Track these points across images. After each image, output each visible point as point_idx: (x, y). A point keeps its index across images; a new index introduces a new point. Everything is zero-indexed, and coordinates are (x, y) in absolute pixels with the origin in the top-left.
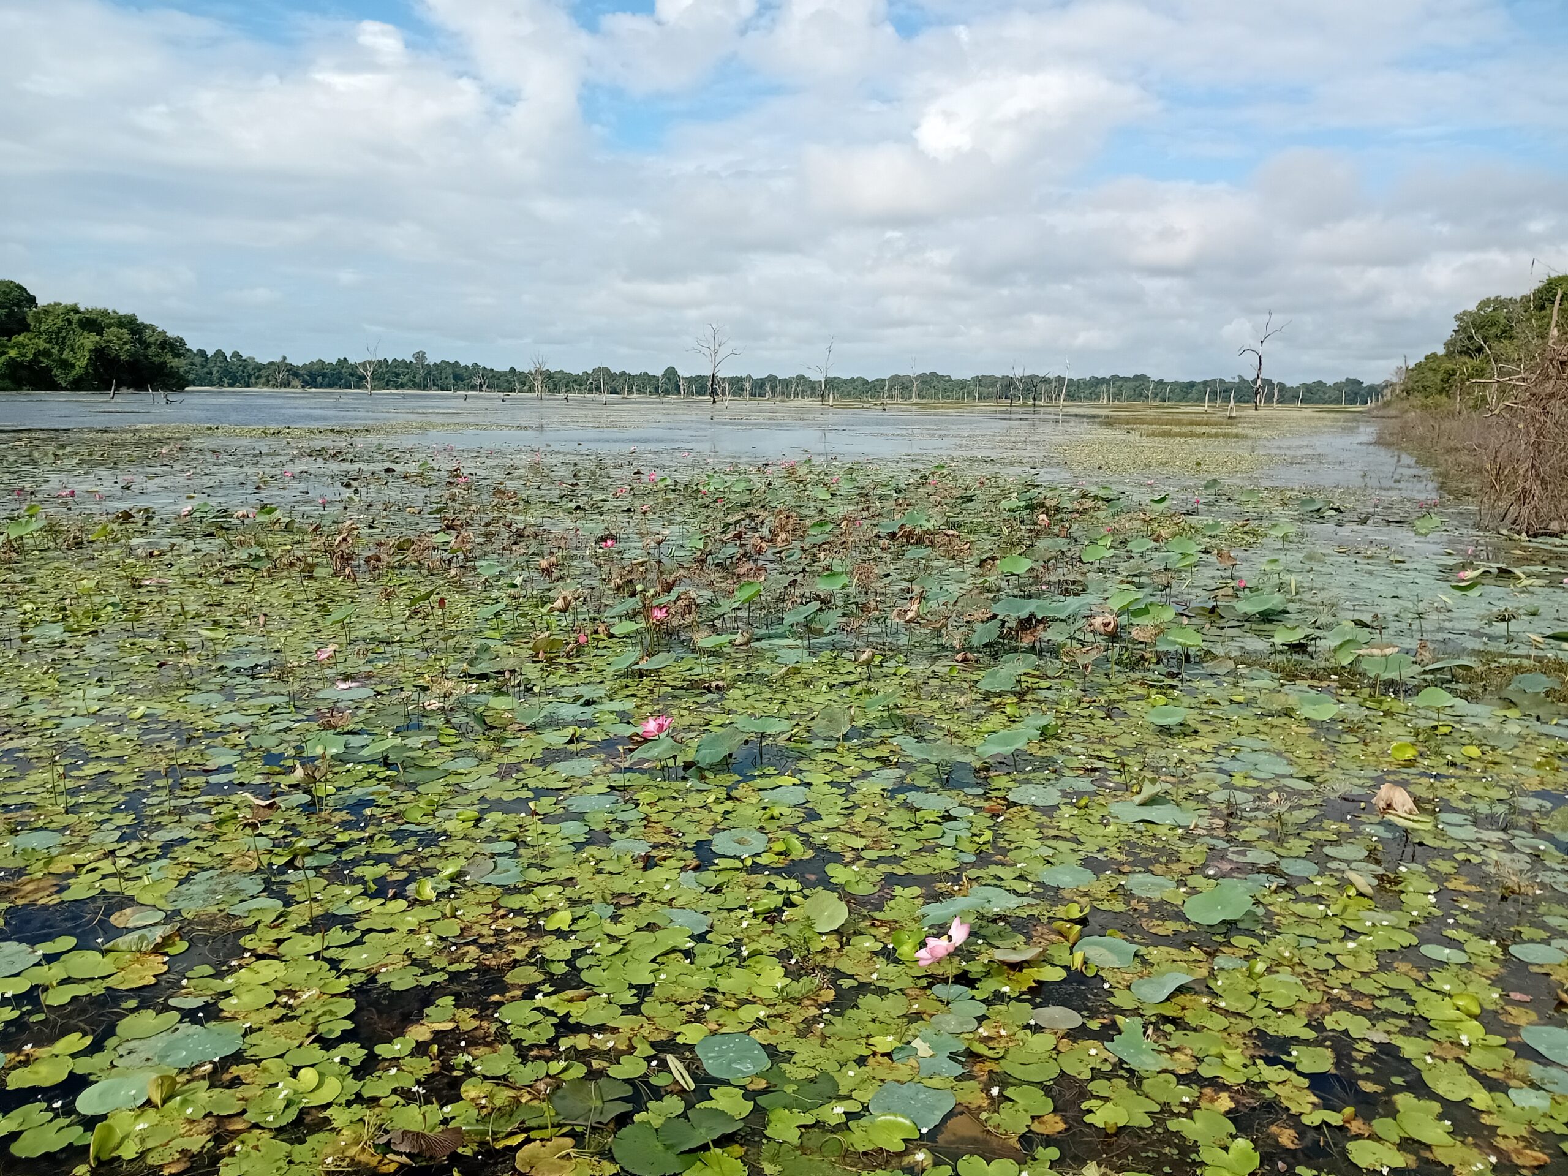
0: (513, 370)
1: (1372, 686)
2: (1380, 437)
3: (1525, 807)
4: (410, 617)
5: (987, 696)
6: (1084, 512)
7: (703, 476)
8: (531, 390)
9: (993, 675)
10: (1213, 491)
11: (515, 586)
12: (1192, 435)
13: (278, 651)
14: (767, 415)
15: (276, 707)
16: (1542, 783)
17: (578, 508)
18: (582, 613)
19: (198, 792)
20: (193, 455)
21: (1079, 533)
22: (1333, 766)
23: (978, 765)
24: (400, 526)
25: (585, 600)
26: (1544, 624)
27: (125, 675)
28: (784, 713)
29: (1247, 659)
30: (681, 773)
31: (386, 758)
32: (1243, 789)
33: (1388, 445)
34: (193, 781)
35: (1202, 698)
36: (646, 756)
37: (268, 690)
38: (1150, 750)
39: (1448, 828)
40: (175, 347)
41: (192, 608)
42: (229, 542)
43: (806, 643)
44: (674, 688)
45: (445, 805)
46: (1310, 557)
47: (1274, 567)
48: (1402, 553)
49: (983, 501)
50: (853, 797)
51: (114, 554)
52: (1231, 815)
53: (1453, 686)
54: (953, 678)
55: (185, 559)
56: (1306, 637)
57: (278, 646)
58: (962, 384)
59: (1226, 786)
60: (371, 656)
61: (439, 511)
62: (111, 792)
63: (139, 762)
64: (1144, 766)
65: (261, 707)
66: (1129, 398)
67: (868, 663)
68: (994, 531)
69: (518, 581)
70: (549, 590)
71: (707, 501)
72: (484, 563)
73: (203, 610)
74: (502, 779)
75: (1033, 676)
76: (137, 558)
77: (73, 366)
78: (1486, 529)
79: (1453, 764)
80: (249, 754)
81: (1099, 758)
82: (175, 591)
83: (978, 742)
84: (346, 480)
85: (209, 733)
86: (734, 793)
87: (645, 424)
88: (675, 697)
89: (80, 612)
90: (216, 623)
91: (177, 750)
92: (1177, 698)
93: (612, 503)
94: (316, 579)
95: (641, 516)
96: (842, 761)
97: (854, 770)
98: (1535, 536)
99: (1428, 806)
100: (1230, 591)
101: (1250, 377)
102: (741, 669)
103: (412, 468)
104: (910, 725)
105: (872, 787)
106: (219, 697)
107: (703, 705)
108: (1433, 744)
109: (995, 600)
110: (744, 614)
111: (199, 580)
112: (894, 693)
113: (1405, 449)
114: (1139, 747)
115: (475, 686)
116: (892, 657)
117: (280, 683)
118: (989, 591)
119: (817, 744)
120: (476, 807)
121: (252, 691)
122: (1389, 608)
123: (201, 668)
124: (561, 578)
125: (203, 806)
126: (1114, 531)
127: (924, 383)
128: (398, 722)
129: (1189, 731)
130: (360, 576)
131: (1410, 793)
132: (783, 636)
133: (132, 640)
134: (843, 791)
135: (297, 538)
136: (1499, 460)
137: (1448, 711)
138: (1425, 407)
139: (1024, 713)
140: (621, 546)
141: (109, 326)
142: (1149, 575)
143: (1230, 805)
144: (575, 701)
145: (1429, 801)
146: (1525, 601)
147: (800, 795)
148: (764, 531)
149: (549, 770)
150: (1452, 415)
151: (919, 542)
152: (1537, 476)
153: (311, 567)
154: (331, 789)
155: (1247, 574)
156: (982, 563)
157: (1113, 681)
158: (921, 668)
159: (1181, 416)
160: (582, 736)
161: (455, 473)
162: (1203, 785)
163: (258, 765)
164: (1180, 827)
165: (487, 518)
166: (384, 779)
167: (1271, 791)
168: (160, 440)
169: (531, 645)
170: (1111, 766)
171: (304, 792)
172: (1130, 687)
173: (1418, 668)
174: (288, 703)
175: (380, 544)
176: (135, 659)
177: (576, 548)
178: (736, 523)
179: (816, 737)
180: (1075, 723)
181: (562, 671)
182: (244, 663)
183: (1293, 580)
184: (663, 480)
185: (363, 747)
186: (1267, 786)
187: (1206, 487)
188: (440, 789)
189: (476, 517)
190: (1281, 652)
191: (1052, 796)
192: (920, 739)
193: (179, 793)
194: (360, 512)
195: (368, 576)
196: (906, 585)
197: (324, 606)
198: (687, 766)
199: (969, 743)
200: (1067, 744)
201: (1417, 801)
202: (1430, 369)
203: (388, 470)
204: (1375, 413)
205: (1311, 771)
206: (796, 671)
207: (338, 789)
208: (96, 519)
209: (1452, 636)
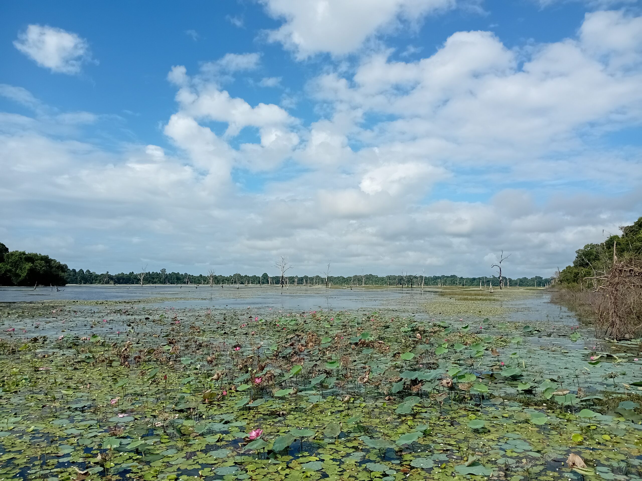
0: (201, 275)
1: (561, 408)
2: (552, 300)
3: (634, 463)
4: (151, 384)
5: (400, 416)
6: (435, 332)
7: (278, 318)
8: (208, 283)
9: (402, 406)
10: (487, 323)
11: (197, 369)
12: (476, 300)
13: (94, 400)
14: (304, 292)
15: (91, 426)
16: (639, 452)
17: (225, 333)
18: (225, 380)
19: (53, 467)
20: (66, 313)
21: (434, 342)
22: (548, 446)
23: (397, 449)
24: (150, 343)
25: (226, 375)
26: (629, 379)
27: (27, 411)
28: (312, 426)
29: (508, 397)
30: (266, 456)
31: (137, 449)
32: (511, 457)
33: (555, 303)
34: (51, 461)
35: (491, 416)
36: (251, 448)
37: (89, 418)
38: (470, 440)
39: (601, 474)
40: (63, 268)
41: (59, 381)
42: (78, 351)
43: (321, 392)
44: (264, 415)
45: (162, 472)
46: (529, 352)
47: (515, 356)
48: (566, 349)
49: (393, 328)
50: (342, 466)
51: (28, 357)
52: (507, 470)
53: (594, 407)
54: (384, 408)
55: (59, 358)
56: (531, 387)
57: (94, 397)
58: (382, 279)
59: (504, 456)
60: (134, 402)
61: (167, 336)
62: (14, 468)
63: (28, 453)
64: (469, 448)
65: (85, 426)
66: (449, 284)
67: (348, 402)
68: (399, 341)
69: (198, 367)
70: (211, 370)
71: (279, 329)
72: (184, 359)
73: (64, 381)
74: (188, 459)
75: (419, 407)
76: (38, 358)
77: (20, 276)
78: (599, 338)
79: (599, 443)
80: (78, 448)
81: (449, 445)
82: (53, 373)
83: (396, 439)
84: (129, 323)
85: (62, 438)
86: (290, 465)
87: (254, 297)
88: (264, 419)
89: (10, 383)
90: (69, 387)
91: (46, 447)
92: (480, 416)
93: (240, 330)
94: (113, 367)
95: (251, 336)
96: (338, 449)
97: (343, 453)
98: (620, 340)
99: (591, 463)
100: (498, 367)
101: (497, 276)
102: (293, 405)
103: (157, 317)
104: (366, 430)
105: (351, 461)
106: (67, 421)
107: (277, 423)
108: (589, 434)
109: (401, 372)
110: (294, 379)
111: (63, 368)
112: (359, 416)
113: (563, 305)
114: (466, 439)
115: (177, 415)
116: (358, 399)
117: (94, 415)
118: (398, 368)
119: (327, 440)
120: (176, 473)
121: (81, 418)
122: (564, 373)
123: (61, 408)
124: (216, 365)
125: (55, 474)
126: (448, 341)
127: (367, 278)
128: (144, 432)
129: (486, 431)
130: (131, 365)
131: (582, 457)
132: (311, 389)
133: (32, 395)
134: (338, 463)
135: (106, 349)
136: (601, 309)
137: (594, 419)
138: (568, 287)
139: (416, 424)
140: (243, 349)
141: (37, 260)
142: (464, 360)
143: (506, 465)
144: (220, 422)
145: (591, 461)
146: (619, 369)
147: (319, 465)
148: (303, 342)
149: (208, 455)
150: (580, 290)
151: (368, 346)
152: (617, 315)
153: (111, 362)
154: (112, 464)
155: (505, 360)
156: (394, 356)
157: (453, 408)
158: (371, 403)
159: (471, 292)
160: (223, 438)
161: (175, 319)
162: (494, 456)
163: (82, 453)
164: (486, 476)
165: (186, 339)
166: (136, 460)
167: (523, 458)
168: (53, 307)
169: (202, 396)
170: (454, 448)
171: (101, 466)
172: (461, 411)
173: (579, 400)
174: (97, 424)
175: (141, 351)
176: (32, 404)
177: (224, 351)
178: (292, 338)
179: (326, 437)
180: (438, 428)
181: (215, 408)
182: (80, 405)
183: (523, 361)
184: (261, 320)
185: (128, 444)
186: (521, 456)
187: (484, 322)
188: (160, 464)
189: (182, 338)
190: (522, 394)
191: (430, 464)
192: (372, 437)
193: (45, 467)
194: (133, 337)
195: (135, 365)
196: (363, 365)
197: (115, 379)
198: (270, 452)
199: (392, 439)
200: (435, 439)
201: (586, 461)
202: (569, 272)
203: (147, 319)
204: (549, 290)
205: (539, 448)
206: (317, 406)
207: (116, 464)
208: (22, 341)
209: (591, 385)
